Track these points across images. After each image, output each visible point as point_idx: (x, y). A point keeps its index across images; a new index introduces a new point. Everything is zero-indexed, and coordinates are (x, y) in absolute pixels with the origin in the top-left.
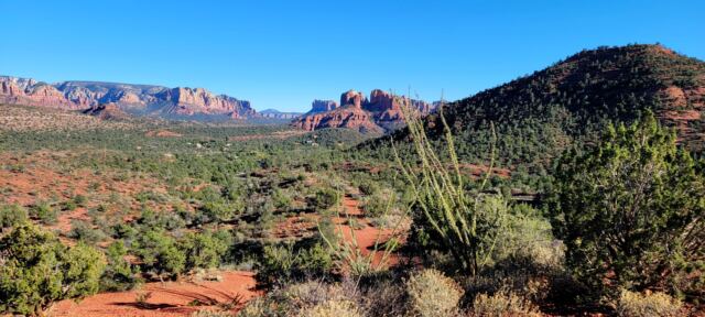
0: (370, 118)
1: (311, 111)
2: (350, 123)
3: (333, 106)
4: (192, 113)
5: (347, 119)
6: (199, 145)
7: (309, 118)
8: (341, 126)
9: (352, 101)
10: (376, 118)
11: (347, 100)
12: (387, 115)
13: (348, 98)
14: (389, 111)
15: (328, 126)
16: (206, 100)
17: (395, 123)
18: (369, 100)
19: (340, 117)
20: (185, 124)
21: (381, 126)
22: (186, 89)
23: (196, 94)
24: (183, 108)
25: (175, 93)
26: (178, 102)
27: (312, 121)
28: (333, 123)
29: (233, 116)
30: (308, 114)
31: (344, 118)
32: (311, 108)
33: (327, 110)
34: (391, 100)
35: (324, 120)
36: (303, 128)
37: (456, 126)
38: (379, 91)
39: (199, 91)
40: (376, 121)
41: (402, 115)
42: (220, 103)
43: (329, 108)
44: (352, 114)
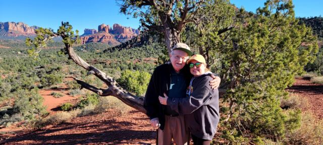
0: (113, 38)
1: (84, 35)
2: (103, 40)
3: (95, 32)
4: (17, 36)
5: (102, 38)
6: (19, 53)
7: (82, 38)
8: (98, 42)
9: (104, 29)
10: (116, 38)
11: (101, 29)
12: (122, 36)
13: (102, 28)
14: (122, 34)
15: (92, 41)
16: (25, 29)
17: (126, 39)
18: (113, 29)
19: (98, 37)
20: (13, 41)
21: (119, 41)
22: (13, 23)
23: (18, 26)
24: (11, 33)
25: (6, 25)
26: (8, 30)
27: (84, 39)
28: (95, 40)
30: (82, 36)
31: (100, 37)
32: (84, 33)
33: (92, 34)
34: (123, 29)
35: (90, 39)
37: (150, 40)
38: (117, 24)
39: (20, 24)
40: (116, 39)
41: (128, 36)
42: (33, 30)
43: (93, 33)
44: (104, 36)
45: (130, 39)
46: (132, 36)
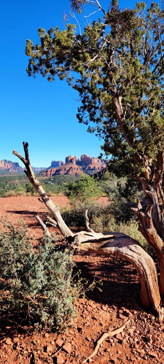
0: (81, 169)
1: (51, 167)
2: (70, 172)
3: (62, 164)
5: (69, 170)
7: (49, 170)
8: (66, 174)
9: (71, 161)
11: (69, 161)
12: (89, 167)
13: (69, 159)
14: (90, 165)
15: (59, 174)
17: (94, 171)
18: (80, 160)
19: (65, 169)
21: (86, 173)
27: (51, 171)
28: (62, 172)
29: (10, 171)
30: (49, 168)
31: (67, 170)
32: (50, 165)
34: (91, 160)
35: (57, 171)
36: (46, 175)
38: (85, 155)
40: (84, 170)
41: (97, 167)
42: (3, 164)
43: (60, 165)
44: (71, 168)
45: (99, 171)
46: (100, 167)
